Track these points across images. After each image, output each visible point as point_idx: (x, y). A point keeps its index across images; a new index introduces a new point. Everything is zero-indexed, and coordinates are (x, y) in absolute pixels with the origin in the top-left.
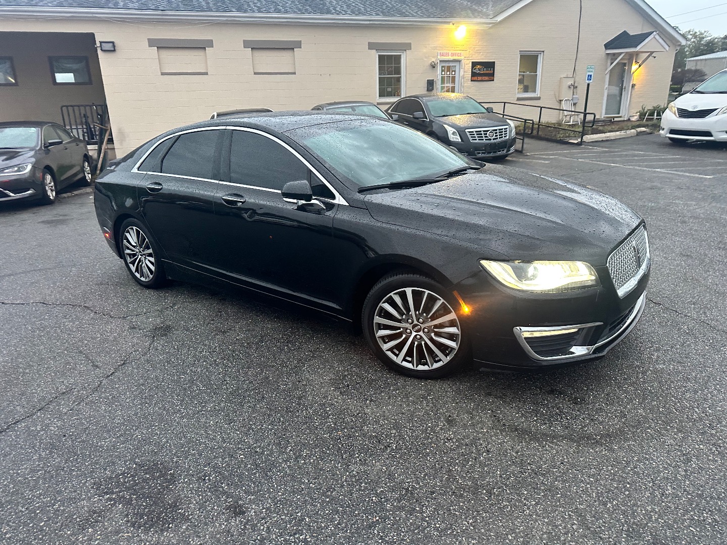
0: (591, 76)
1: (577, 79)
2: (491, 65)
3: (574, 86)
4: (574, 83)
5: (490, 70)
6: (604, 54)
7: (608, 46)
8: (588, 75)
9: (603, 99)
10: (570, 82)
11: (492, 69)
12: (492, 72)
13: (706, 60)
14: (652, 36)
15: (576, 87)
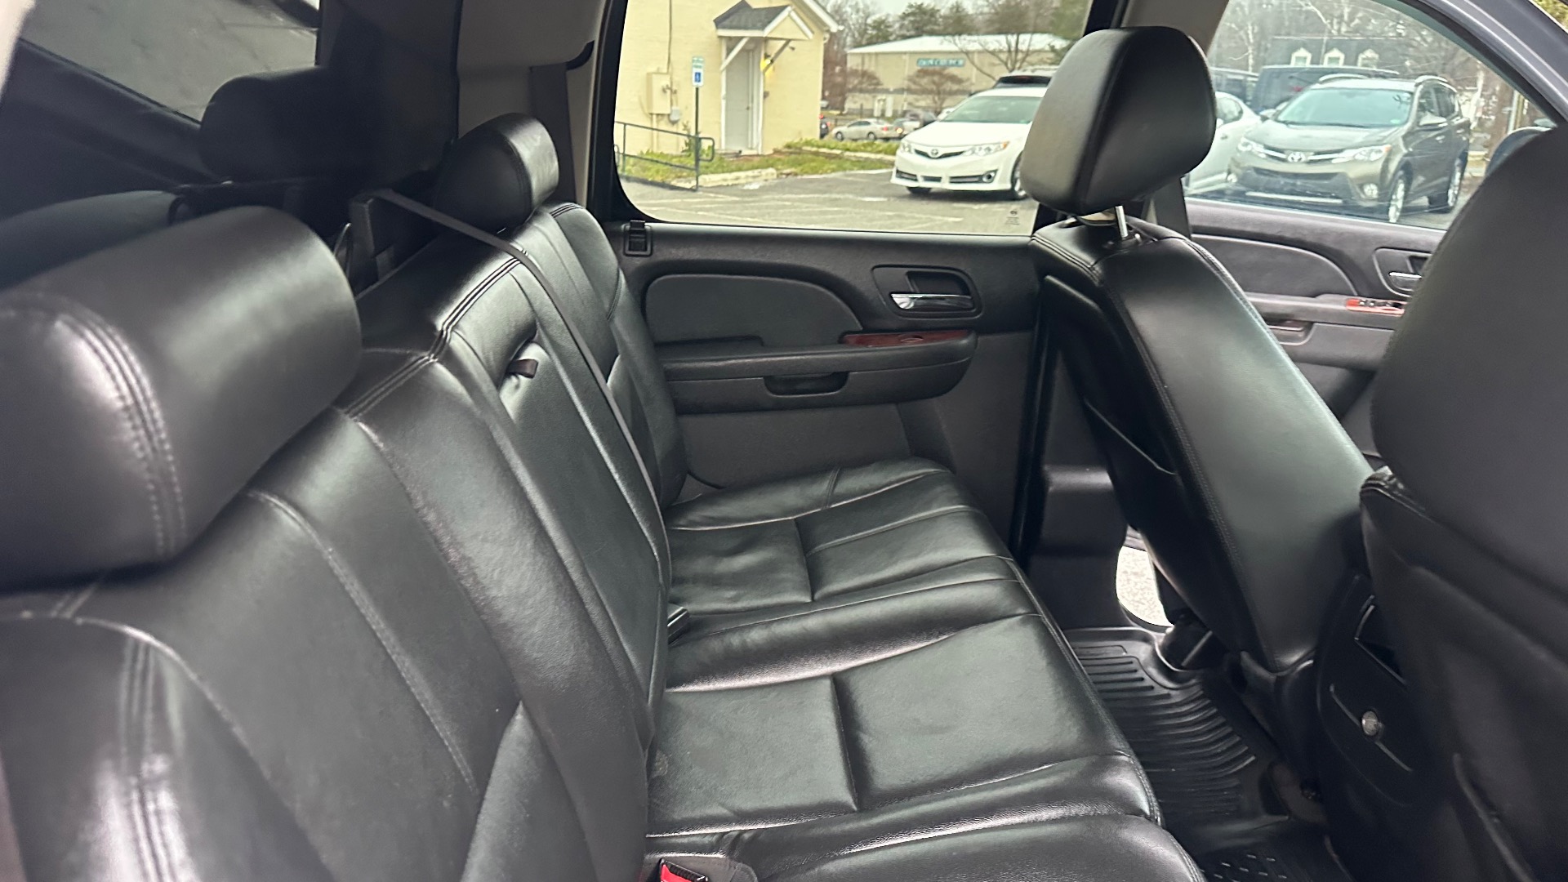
0: (699, 74)
1: (676, 78)
3: (671, 89)
4: (672, 83)
6: (715, 36)
7: (720, 22)
8: (696, 74)
9: (719, 117)
10: (665, 82)
13: (877, 54)
14: (785, 14)
15: (675, 92)
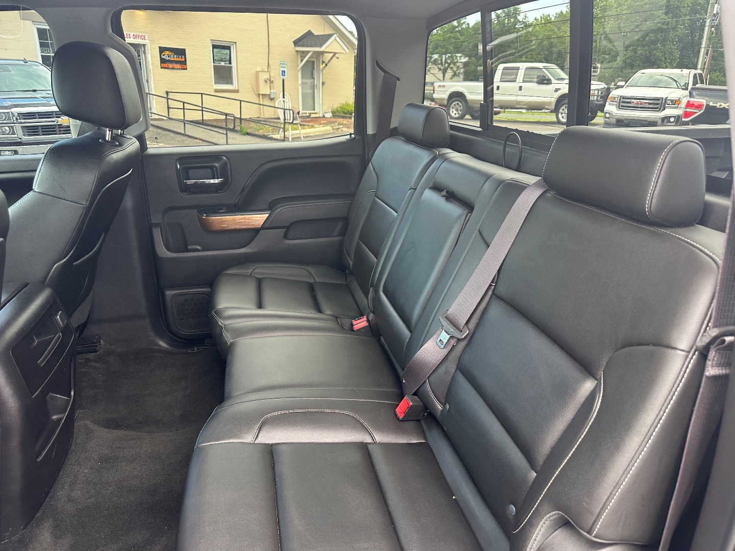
1: (272, 75)
2: (181, 52)
3: (270, 81)
4: (270, 77)
5: (182, 58)
6: (294, 51)
8: (282, 71)
9: (298, 96)
10: (266, 76)
11: (183, 57)
12: (184, 60)
14: (333, 38)
